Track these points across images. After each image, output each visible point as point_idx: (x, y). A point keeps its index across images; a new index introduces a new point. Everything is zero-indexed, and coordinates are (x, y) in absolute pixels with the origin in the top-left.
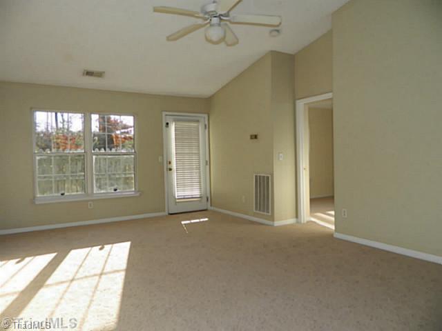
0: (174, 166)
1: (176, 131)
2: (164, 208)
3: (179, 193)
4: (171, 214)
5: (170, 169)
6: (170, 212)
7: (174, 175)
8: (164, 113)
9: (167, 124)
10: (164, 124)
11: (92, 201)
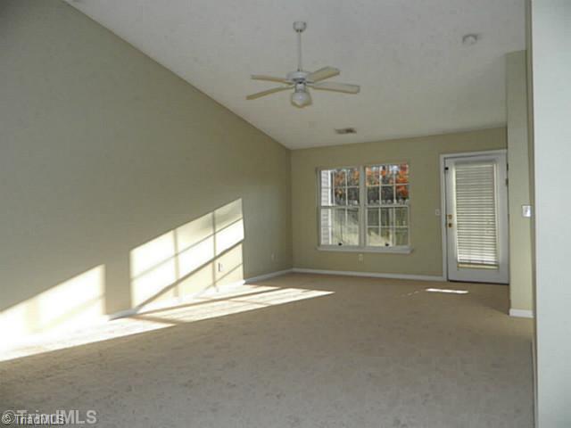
0: (455, 221)
1: (456, 177)
2: (442, 272)
3: (462, 256)
4: (451, 281)
5: (450, 225)
6: (450, 278)
7: (456, 233)
8: (442, 157)
9: (447, 169)
10: (442, 169)
11: (363, 253)
